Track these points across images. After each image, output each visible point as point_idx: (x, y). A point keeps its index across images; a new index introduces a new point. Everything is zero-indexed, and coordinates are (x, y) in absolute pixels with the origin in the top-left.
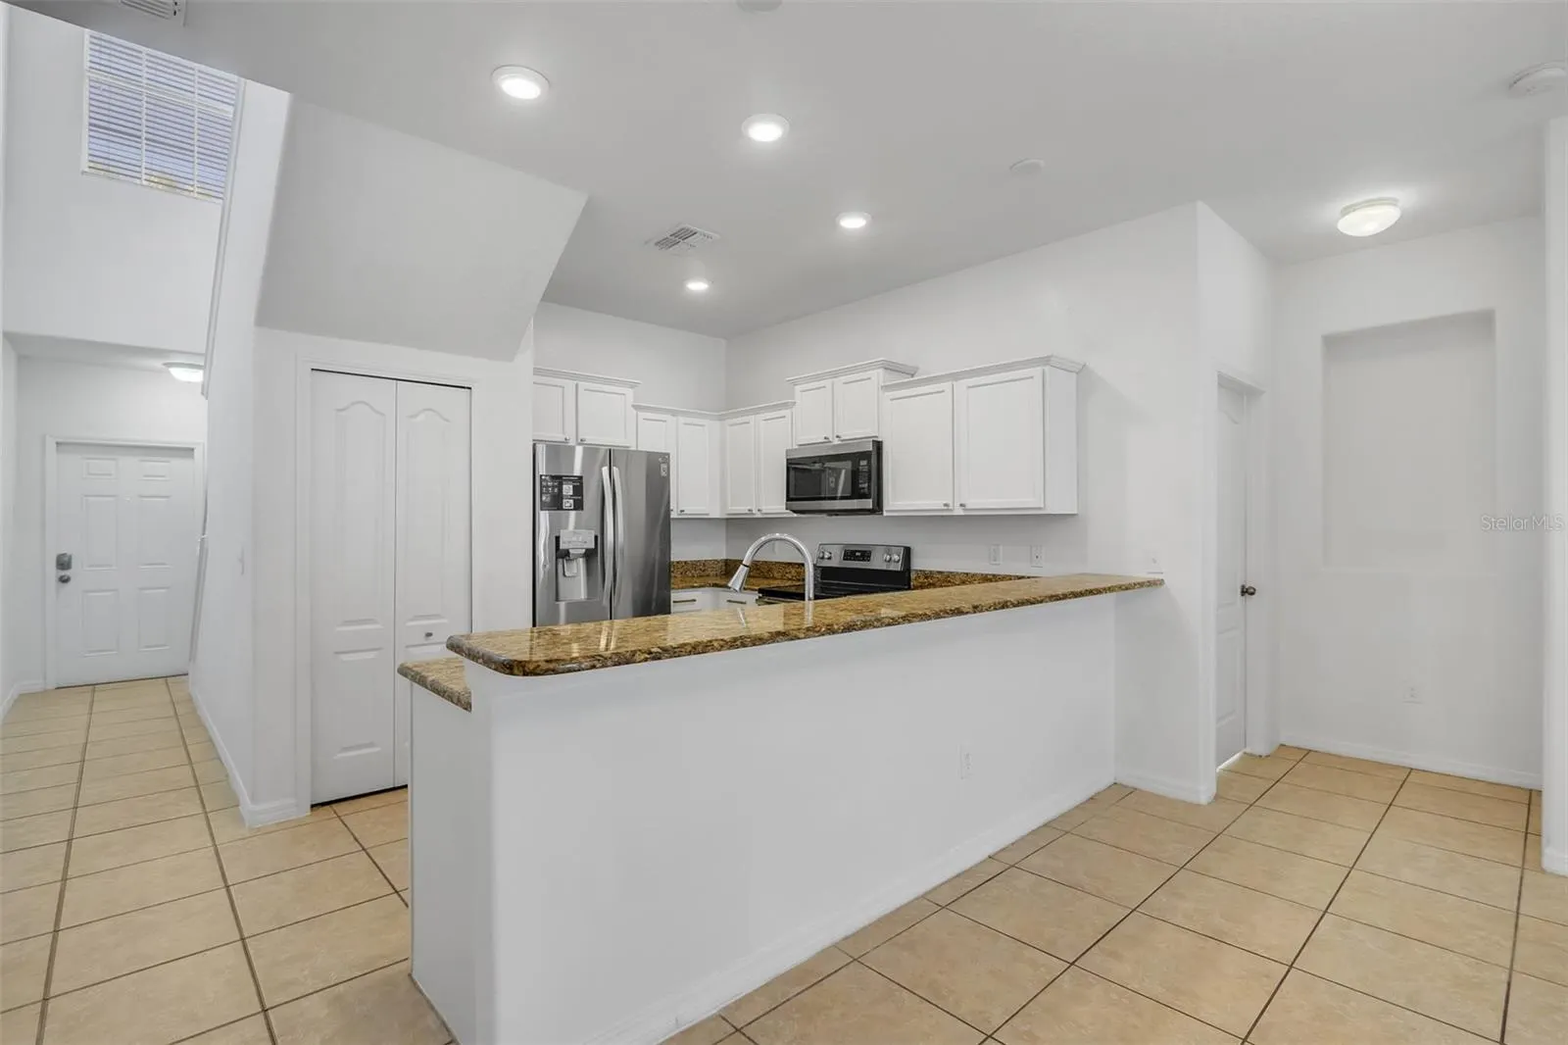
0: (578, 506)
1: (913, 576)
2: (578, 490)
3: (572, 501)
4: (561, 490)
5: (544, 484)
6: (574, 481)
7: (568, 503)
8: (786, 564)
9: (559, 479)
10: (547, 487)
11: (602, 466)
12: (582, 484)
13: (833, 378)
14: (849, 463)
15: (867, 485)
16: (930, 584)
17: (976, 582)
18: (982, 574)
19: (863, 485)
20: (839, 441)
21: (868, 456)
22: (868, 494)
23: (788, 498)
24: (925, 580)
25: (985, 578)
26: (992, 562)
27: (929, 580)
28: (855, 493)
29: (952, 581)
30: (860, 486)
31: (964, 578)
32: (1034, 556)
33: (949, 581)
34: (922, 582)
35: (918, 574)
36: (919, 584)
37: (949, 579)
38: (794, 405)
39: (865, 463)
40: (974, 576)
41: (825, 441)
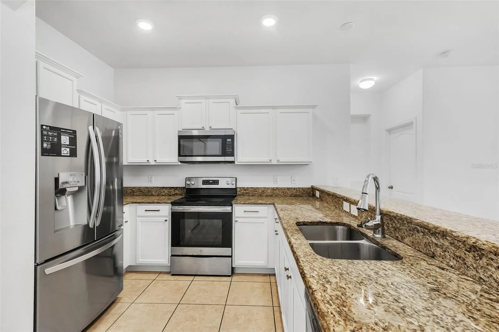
0: (73, 153)
1: (238, 190)
2: (73, 141)
3: (68, 150)
4: (59, 139)
5: (45, 133)
6: (70, 134)
7: (65, 151)
8: (160, 188)
9: (58, 131)
10: (48, 136)
11: (88, 126)
12: (75, 136)
13: (206, 99)
14: (221, 140)
15: (231, 150)
16: (247, 193)
17: (269, 191)
18: (272, 188)
19: (229, 150)
20: (210, 129)
21: (232, 137)
22: (232, 154)
23: (180, 155)
24: (245, 192)
25: (273, 189)
26: (275, 183)
27: (247, 191)
28: (224, 154)
29: (257, 191)
30: (227, 150)
31: (263, 190)
32: (293, 180)
33: (256, 191)
34: (243, 193)
35: (241, 189)
36: (241, 193)
37: (256, 190)
38: (180, 109)
39: (230, 140)
40: (268, 188)
41: (201, 128)
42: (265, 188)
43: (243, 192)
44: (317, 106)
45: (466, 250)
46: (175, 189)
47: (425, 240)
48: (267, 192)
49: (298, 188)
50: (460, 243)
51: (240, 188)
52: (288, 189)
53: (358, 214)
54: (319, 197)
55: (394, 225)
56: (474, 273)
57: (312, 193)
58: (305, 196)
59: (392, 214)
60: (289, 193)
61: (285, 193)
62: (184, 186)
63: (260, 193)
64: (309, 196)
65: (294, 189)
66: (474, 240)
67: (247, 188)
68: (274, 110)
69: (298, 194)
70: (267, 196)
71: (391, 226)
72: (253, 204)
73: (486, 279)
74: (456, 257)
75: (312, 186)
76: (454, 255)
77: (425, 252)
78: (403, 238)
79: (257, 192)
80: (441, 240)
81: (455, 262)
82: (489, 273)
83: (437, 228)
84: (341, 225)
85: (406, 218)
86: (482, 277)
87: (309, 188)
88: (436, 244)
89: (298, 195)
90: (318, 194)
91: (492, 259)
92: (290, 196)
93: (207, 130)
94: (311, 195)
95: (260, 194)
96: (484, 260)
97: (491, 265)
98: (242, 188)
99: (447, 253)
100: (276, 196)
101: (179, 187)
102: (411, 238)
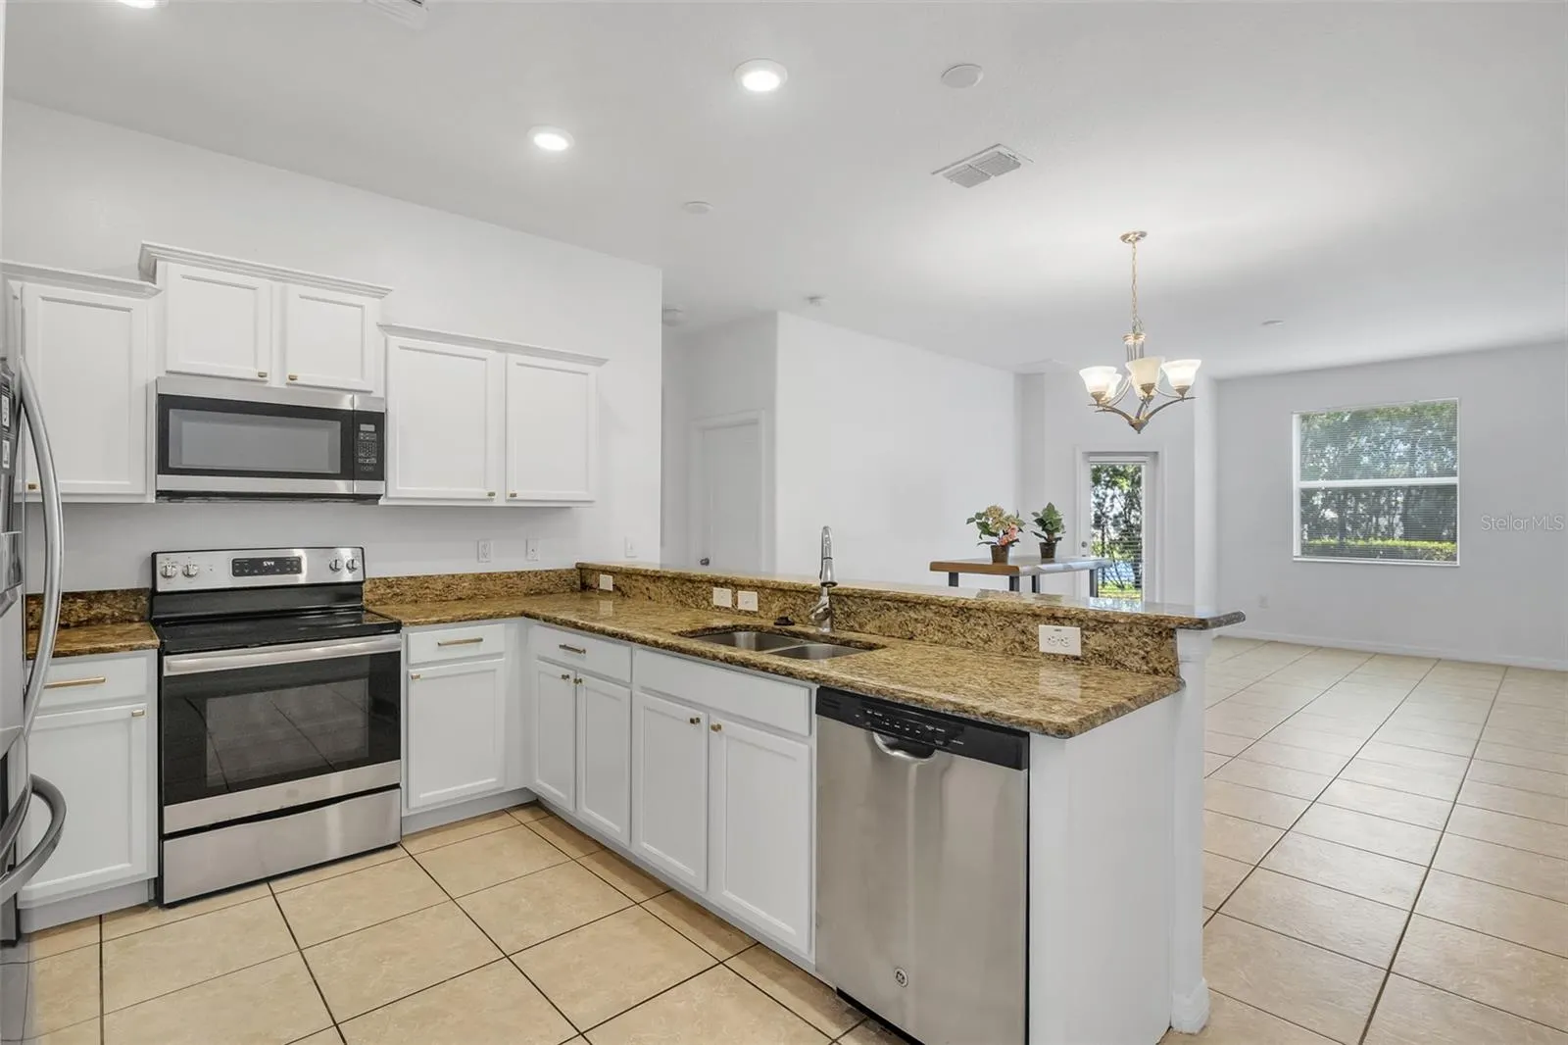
13: (270, 279)
14: (338, 425)
15: (374, 461)
16: (396, 595)
17: (465, 584)
18: (473, 574)
19: (366, 459)
20: (287, 384)
21: (378, 419)
22: (378, 473)
23: (163, 467)
24: (388, 591)
25: (479, 578)
26: (481, 559)
27: (395, 589)
28: (349, 471)
29: (431, 586)
30: (361, 461)
31: (447, 581)
32: (530, 550)
33: (427, 588)
34: (382, 594)
35: (375, 583)
36: (377, 597)
37: (426, 585)
38: (153, 295)
39: (371, 428)
40: (461, 577)
41: (257, 377)
42: (453, 576)
43: (382, 591)
44: (607, 360)
45: (953, 616)
46: (90, 601)
47: (901, 619)
48: (460, 588)
49: (547, 571)
50: (946, 610)
51: (374, 579)
52: (520, 574)
53: (759, 607)
54: (611, 589)
55: (846, 609)
56: (962, 639)
57: (578, 582)
58: (562, 590)
59: (844, 592)
60: (523, 586)
61: (511, 588)
62: (148, 585)
63: (438, 593)
64: (572, 591)
65: (536, 573)
66: (963, 601)
67: (398, 578)
68: (502, 355)
69: (546, 587)
70: (460, 599)
71: (838, 612)
72: (465, 620)
73: (973, 642)
74: (941, 628)
75: (578, 564)
76: (940, 626)
77: (899, 635)
78: (861, 626)
79: (428, 591)
80: (923, 613)
81: (940, 634)
82: (977, 634)
83: (918, 597)
84: (741, 631)
85: (871, 593)
86: (970, 641)
87: (570, 571)
88: (916, 620)
89: (545, 590)
90: (606, 582)
91: (979, 618)
92: (526, 595)
93: (274, 386)
94: (578, 586)
95: (437, 595)
96: (972, 621)
97: (979, 624)
98: (379, 579)
99: (930, 628)
100: (487, 597)
101: (114, 592)
102: (877, 623)
